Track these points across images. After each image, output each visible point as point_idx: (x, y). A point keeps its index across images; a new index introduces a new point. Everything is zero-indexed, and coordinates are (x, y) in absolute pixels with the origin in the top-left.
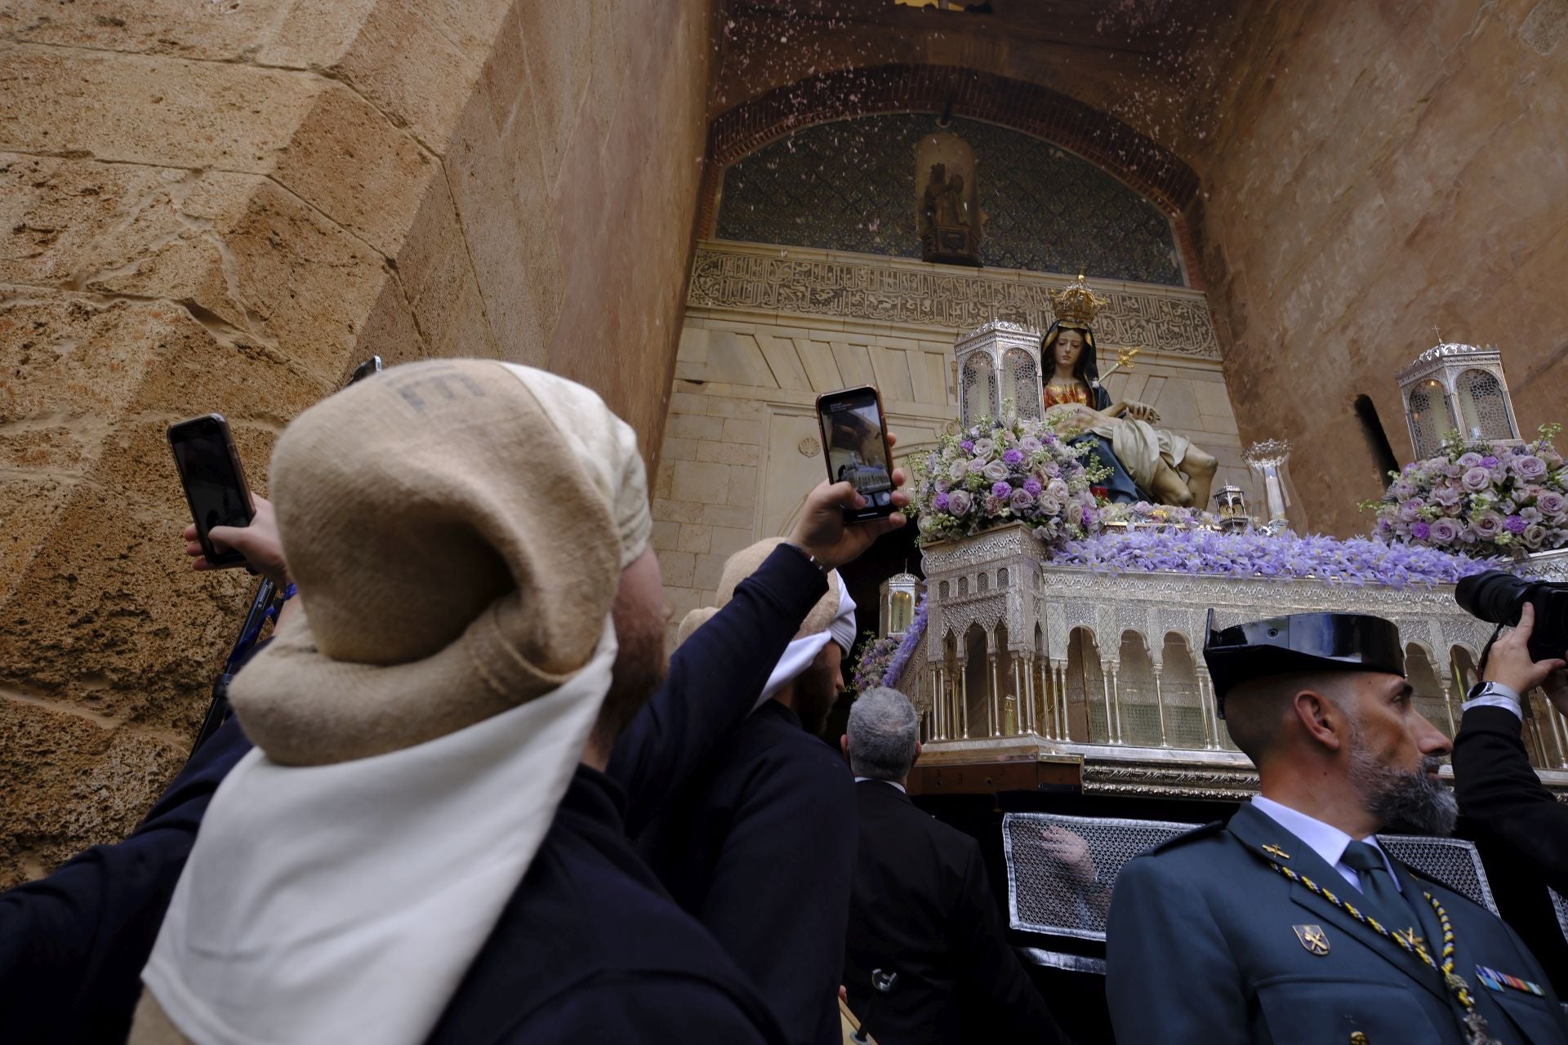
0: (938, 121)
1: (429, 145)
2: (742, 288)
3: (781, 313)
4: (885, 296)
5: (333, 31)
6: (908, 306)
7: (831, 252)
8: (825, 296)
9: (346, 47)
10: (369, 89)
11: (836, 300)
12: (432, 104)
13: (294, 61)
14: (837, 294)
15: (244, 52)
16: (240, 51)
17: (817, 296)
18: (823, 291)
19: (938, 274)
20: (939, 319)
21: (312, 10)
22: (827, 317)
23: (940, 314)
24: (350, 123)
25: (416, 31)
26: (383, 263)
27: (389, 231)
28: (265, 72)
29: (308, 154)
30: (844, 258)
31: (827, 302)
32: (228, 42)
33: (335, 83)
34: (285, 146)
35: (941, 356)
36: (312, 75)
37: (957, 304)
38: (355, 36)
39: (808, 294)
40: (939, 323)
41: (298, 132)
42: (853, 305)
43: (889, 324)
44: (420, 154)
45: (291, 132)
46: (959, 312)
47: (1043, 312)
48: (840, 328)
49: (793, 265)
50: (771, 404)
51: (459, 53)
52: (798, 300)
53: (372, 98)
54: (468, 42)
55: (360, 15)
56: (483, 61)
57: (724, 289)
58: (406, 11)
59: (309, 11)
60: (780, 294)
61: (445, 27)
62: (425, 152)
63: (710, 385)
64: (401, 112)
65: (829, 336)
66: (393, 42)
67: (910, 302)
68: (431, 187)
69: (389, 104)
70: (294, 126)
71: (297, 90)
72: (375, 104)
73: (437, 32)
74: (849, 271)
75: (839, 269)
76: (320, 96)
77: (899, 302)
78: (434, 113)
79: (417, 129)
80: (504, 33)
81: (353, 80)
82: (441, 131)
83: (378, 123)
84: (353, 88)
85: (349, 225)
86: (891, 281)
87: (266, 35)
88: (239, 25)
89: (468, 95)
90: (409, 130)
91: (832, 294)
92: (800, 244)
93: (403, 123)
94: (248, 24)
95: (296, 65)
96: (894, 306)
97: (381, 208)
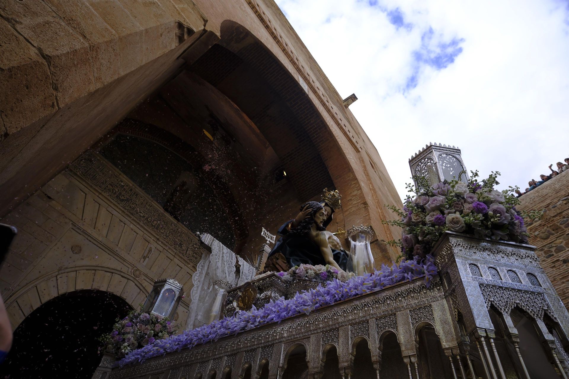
0: (193, 170)
1: (59, 102)
2: (95, 175)
3: (103, 193)
4: (143, 211)
5: (57, 43)
6: (148, 219)
7: (135, 185)
8: (123, 198)
9: (59, 53)
10: (55, 71)
11: (126, 202)
12: (72, 90)
13: (33, 40)
14: (127, 200)
15: (11, 19)
16: (10, 17)
17: (120, 196)
18: (123, 195)
19: (165, 215)
20: (155, 230)
21: (53, 29)
22: (118, 206)
23: (157, 229)
24: (37, 77)
25: (85, 65)
26: (3, 133)
27: (17, 123)
28: (16, 34)
29: (11, 77)
30: (138, 190)
31: (122, 200)
32: (7, 9)
33: (44, 61)
34: (4, 68)
35: (148, 243)
36: (37, 51)
37: (164, 229)
38: (65, 52)
39: (117, 194)
40: (155, 231)
41: (14, 67)
42: (130, 207)
43: (138, 221)
44: (53, 103)
45: (11, 65)
46: (163, 232)
47: (188, 248)
48: (120, 212)
49: (119, 180)
50: (74, 224)
51: (93, 80)
52: (112, 193)
53: (53, 74)
54: (99, 79)
55: (71, 47)
56: (98, 87)
57: (88, 171)
58: (88, 57)
59: (52, 28)
60: (107, 187)
61: (96, 70)
62: (55, 104)
63: (54, 202)
64: (59, 85)
65: (115, 213)
66: (76, 63)
67: (150, 219)
68: (47, 116)
69: (57, 80)
70: (15, 64)
71: (26, 51)
72: (52, 77)
73: (92, 69)
74: (137, 195)
75: (134, 192)
76: (35, 61)
77: (146, 216)
78: (70, 93)
79: (60, 94)
80: (111, 83)
81: (52, 65)
82: (67, 100)
83: (47, 84)
84: (49, 67)
85: (3, 112)
86: (148, 208)
87: (27, 21)
88: (17, 8)
89: (85, 95)
90: (57, 93)
91: (126, 199)
92: (126, 175)
93: (56, 89)
94: (22, 11)
95: (32, 42)
96: (144, 217)
97: (22, 113)
